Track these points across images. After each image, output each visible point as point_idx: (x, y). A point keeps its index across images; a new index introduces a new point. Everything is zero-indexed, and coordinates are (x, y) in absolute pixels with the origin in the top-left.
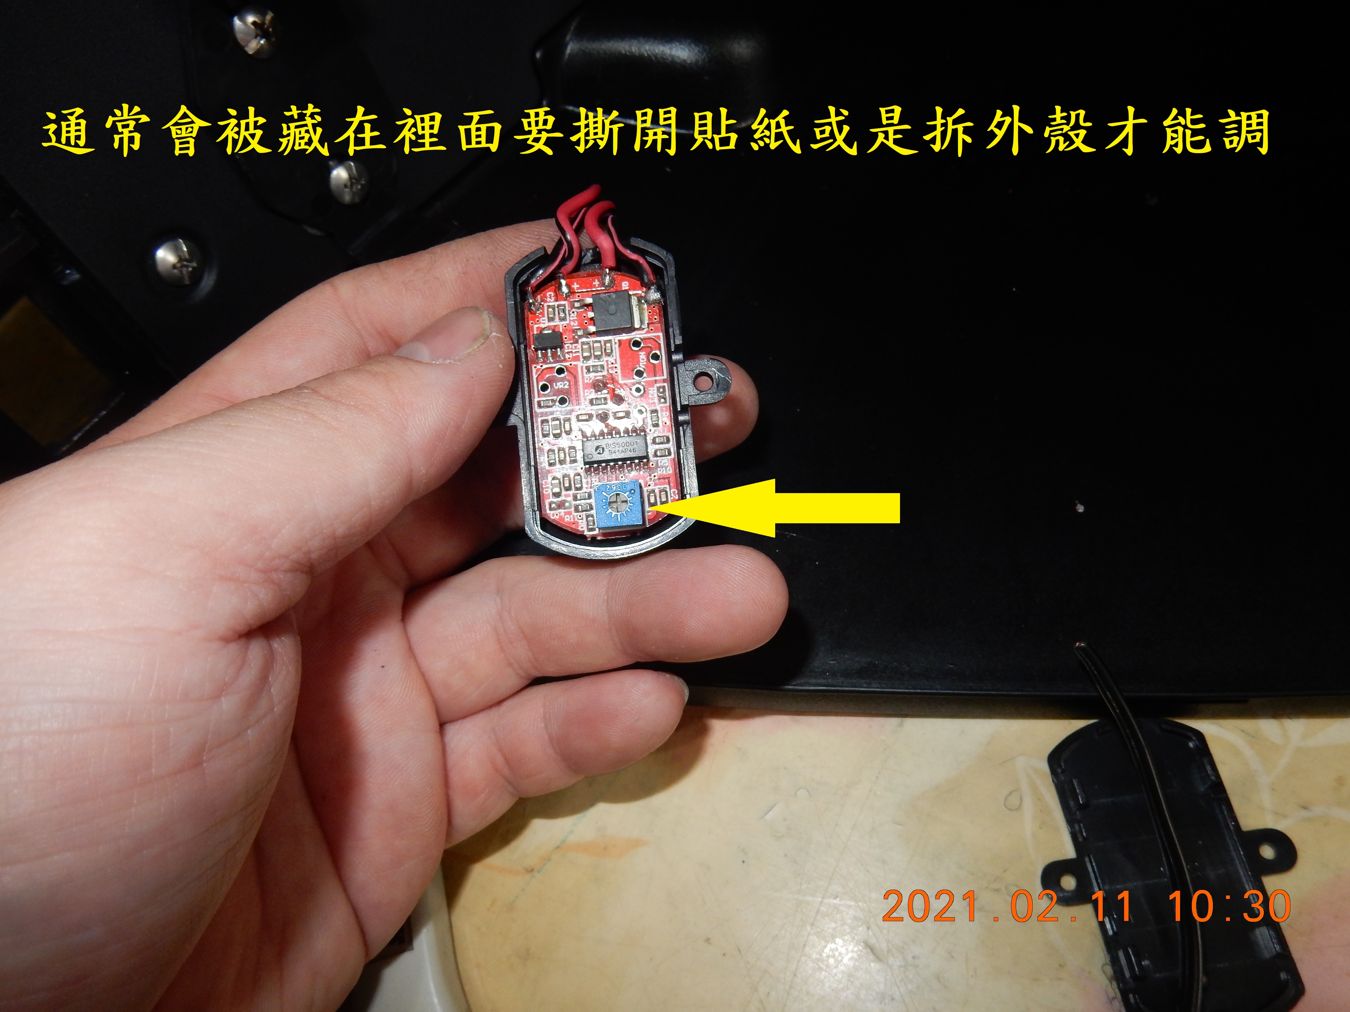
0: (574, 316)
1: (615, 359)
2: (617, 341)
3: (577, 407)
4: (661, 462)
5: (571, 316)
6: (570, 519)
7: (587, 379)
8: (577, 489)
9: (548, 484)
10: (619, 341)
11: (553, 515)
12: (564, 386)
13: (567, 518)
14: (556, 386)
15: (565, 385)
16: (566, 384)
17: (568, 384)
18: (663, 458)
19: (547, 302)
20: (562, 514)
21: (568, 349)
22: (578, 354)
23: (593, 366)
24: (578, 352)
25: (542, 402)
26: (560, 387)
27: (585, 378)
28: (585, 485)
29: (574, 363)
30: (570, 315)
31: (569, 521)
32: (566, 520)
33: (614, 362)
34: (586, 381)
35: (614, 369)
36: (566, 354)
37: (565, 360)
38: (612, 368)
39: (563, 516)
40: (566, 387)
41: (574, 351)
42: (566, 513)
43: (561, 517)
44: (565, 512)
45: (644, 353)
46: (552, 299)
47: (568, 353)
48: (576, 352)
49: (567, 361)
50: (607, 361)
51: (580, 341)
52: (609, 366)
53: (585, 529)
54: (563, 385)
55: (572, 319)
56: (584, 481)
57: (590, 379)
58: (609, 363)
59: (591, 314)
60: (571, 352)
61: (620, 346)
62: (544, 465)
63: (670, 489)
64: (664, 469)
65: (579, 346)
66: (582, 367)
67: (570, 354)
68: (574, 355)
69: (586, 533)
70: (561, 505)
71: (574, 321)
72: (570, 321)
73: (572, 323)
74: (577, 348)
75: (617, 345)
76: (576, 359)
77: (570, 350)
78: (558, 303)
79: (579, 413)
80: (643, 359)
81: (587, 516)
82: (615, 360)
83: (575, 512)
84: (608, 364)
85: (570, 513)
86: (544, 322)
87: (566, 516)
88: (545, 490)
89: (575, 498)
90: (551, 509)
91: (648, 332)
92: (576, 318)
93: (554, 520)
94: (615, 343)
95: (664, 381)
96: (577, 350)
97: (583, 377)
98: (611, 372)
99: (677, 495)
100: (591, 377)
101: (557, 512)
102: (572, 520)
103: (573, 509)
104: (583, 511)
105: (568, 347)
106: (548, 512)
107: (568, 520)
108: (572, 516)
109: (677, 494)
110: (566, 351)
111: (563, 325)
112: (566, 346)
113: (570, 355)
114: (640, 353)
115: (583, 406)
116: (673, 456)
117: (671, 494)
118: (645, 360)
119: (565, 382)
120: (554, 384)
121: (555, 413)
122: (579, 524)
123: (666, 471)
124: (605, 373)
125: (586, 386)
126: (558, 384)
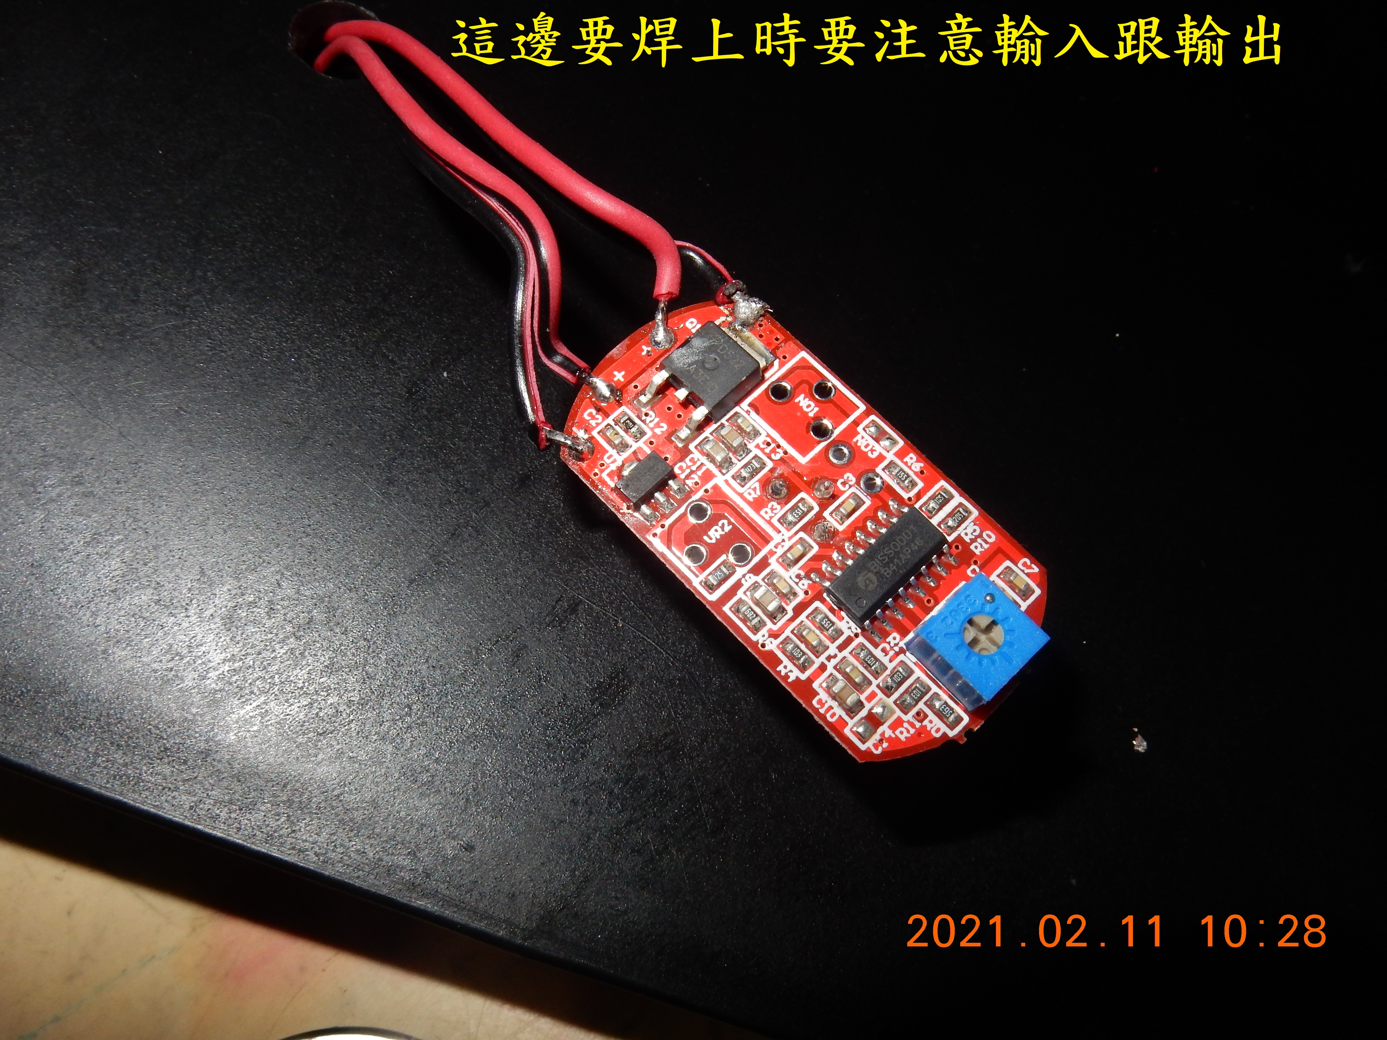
0: (652, 419)
1: (766, 434)
2: (749, 409)
3: (771, 546)
4: (966, 534)
5: (647, 422)
6: (908, 731)
7: (750, 494)
8: (876, 674)
9: (826, 702)
10: (751, 405)
11: (876, 746)
12: (723, 530)
13: (902, 733)
14: (711, 539)
15: (722, 527)
16: (723, 524)
17: (725, 522)
18: (963, 526)
19: (594, 428)
20: (888, 733)
21: (683, 471)
22: (704, 469)
23: (745, 466)
24: (702, 464)
25: (710, 577)
26: (718, 537)
27: (746, 495)
28: (885, 660)
29: (709, 486)
30: (644, 422)
31: (909, 735)
32: (902, 738)
33: (769, 440)
34: (750, 498)
35: (778, 450)
36: (687, 482)
37: (691, 492)
38: (773, 451)
39: (893, 736)
40: (727, 528)
41: (694, 468)
42: (893, 727)
43: (889, 740)
44: (890, 727)
45: (802, 396)
46: (598, 419)
47: (688, 477)
48: (699, 468)
49: (697, 490)
50: (757, 446)
51: (692, 447)
52: (767, 451)
53: (944, 729)
54: (719, 529)
55: (651, 425)
56: (878, 653)
57: (755, 489)
58: (762, 446)
59: (682, 394)
60: (692, 472)
61: (757, 412)
62: (792, 678)
63: (1016, 564)
64: (979, 540)
65: (696, 455)
66: (726, 481)
67: (693, 476)
68: (700, 473)
69: (952, 734)
70: (874, 721)
71: (657, 425)
72: (652, 429)
73: (658, 431)
74: (696, 460)
75: (753, 414)
76: (708, 476)
77: (688, 471)
78: (612, 417)
79: (780, 551)
80: (809, 406)
81: (930, 705)
82: (768, 435)
83: (906, 714)
84: (762, 450)
85: (898, 723)
86: (612, 459)
87: (897, 732)
88: (828, 716)
89: (888, 691)
90: (863, 739)
91: (781, 365)
92: (657, 420)
93: (884, 753)
94: (748, 412)
95: (866, 414)
96: (698, 464)
97: (741, 495)
98: (777, 457)
99: (1033, 566)
100: (752, 487)
101: (877, 737)
102: (912, 731)
103: (898, 713)
104: (917, 702)
105: (681, 468)
106: (863, 747)
107: (906, 734)
108: (906, 725)
109: (1031, 563)
110: (682, 476)
111: (645, 443)
112: (677, 470)
113: (693, 478)
114: (797, 400)
115: (777, 538)
116: (975, 513)
117: (1023, 571)
118: (813, 404)
119: (720, 523)
120: (705, 538)
121: (743, 581)
122: (928, 729)
123: (986, 542)
124: (770, 465)
125: (758, 505)
126: (712, 533)
